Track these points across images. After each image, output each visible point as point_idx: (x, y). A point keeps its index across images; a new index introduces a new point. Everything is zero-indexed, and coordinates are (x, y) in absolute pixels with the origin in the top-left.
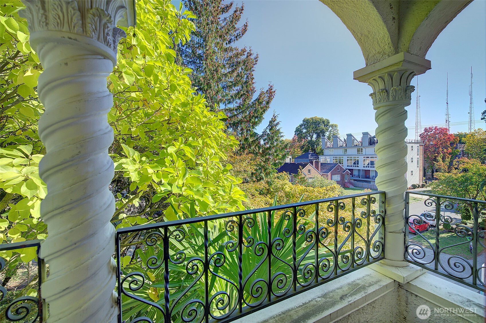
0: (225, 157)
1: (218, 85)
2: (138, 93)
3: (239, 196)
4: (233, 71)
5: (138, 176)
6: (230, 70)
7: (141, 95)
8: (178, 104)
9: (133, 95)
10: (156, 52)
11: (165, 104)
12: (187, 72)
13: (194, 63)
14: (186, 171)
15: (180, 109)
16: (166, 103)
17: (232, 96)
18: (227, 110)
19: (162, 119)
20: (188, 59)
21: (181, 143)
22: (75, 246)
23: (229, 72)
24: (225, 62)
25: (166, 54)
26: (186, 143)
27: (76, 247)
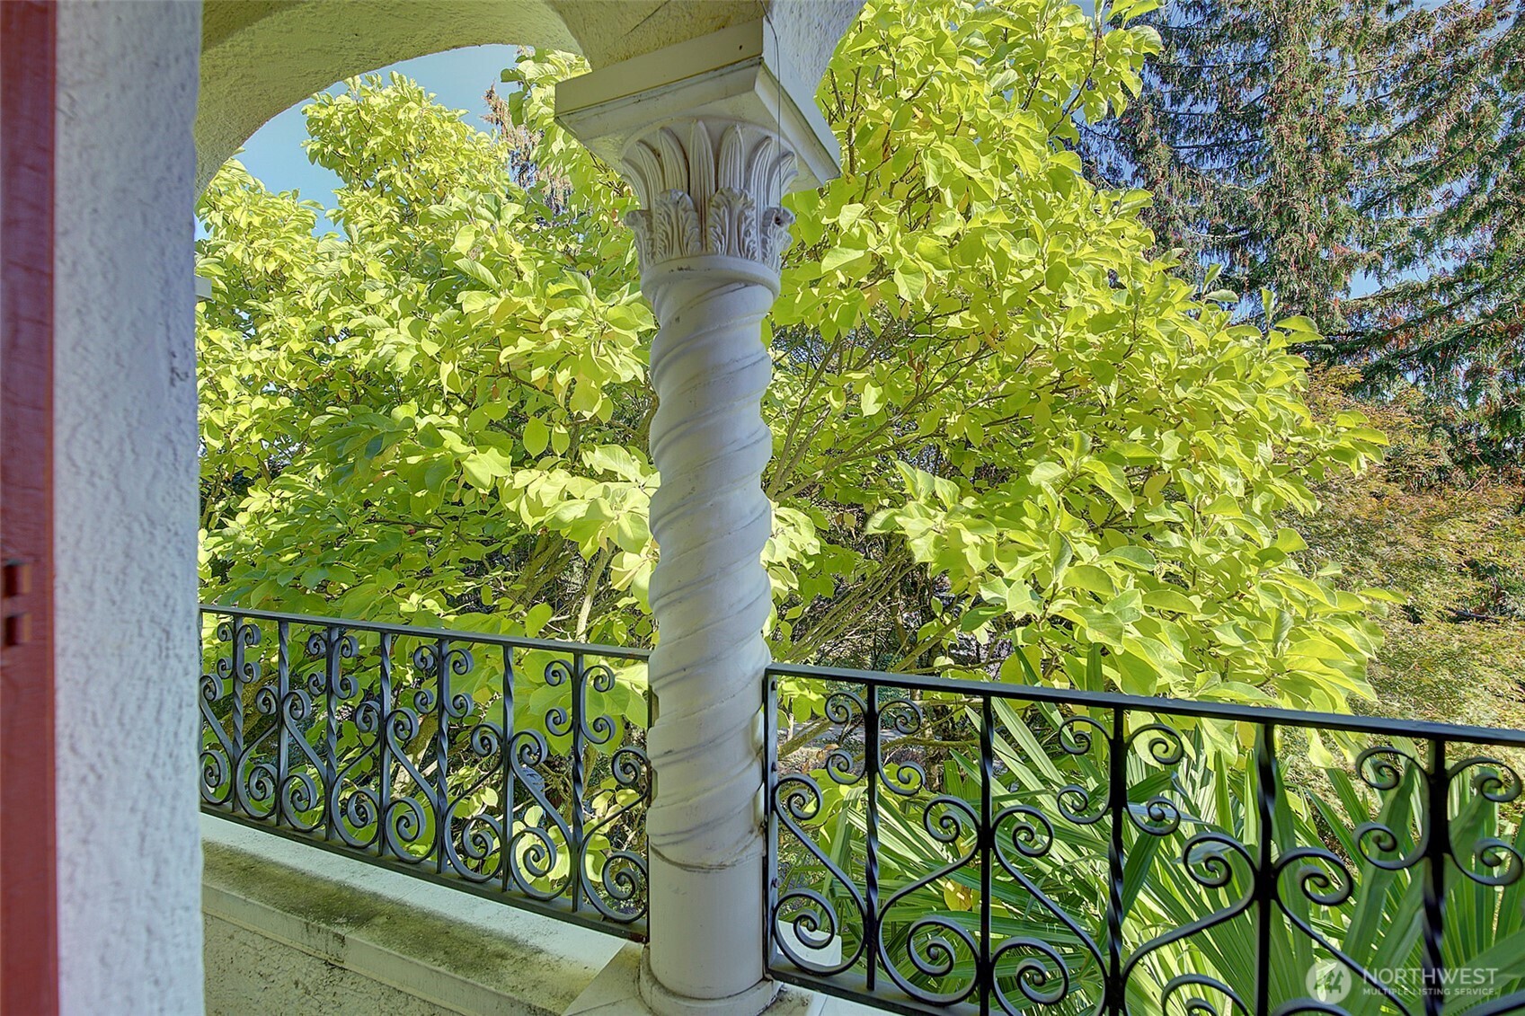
0: (1305, 502)
1: (1331, 203)
2: (965, 314)
3: (1320, 667)
4: (1426, 118)
5: (932, 550)
6: (1412, 115)
7: (975, 319)
8: (1081, 323)
9: (954, 322)
10: (1006, 181)
11: (1037, 333)
12: (1133, 206)
13: (1225, 145)
14: (1062, 545)
15: (1091, 338)
16: (1043, 329)
17: (1418, 233)
18: (1394, 295)
19: (1046, 378)
20: (1202, 141)
21: (1081, 451)
22: (683, 674)
23: (1403, 130)
24: (1380, 92)
25: (1048, 174)
26: (1099, 450)
27: (684, 678)
